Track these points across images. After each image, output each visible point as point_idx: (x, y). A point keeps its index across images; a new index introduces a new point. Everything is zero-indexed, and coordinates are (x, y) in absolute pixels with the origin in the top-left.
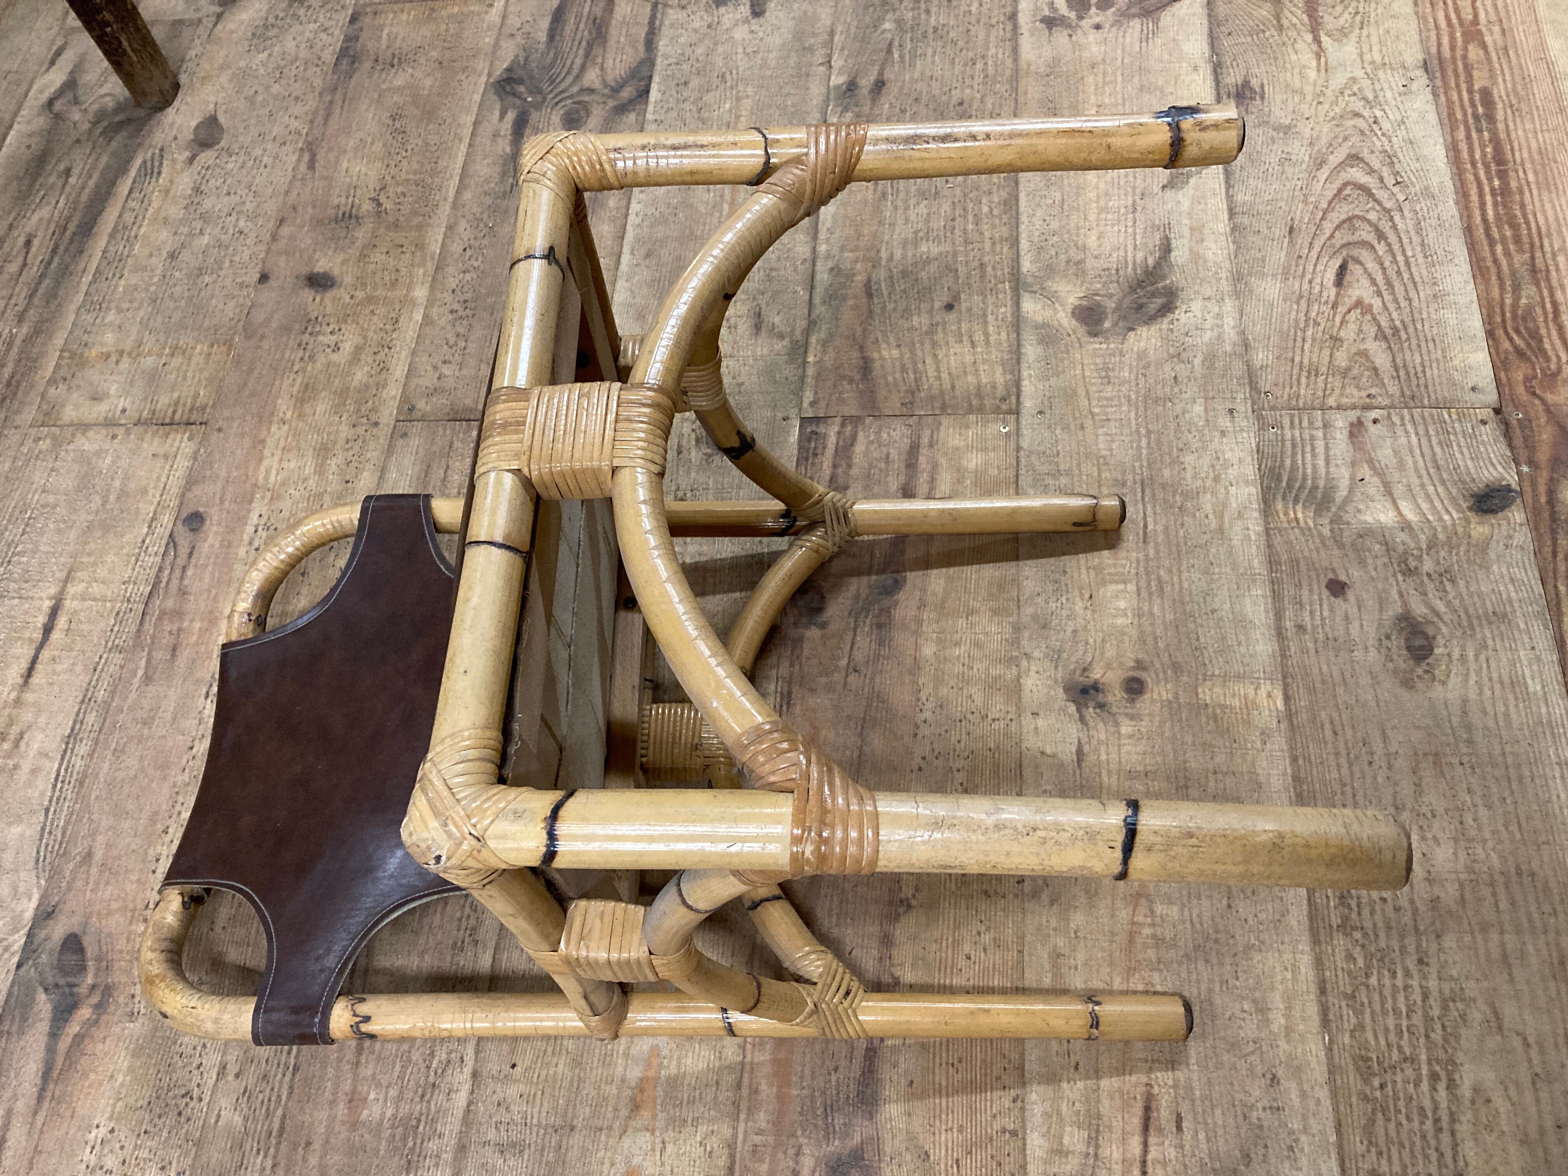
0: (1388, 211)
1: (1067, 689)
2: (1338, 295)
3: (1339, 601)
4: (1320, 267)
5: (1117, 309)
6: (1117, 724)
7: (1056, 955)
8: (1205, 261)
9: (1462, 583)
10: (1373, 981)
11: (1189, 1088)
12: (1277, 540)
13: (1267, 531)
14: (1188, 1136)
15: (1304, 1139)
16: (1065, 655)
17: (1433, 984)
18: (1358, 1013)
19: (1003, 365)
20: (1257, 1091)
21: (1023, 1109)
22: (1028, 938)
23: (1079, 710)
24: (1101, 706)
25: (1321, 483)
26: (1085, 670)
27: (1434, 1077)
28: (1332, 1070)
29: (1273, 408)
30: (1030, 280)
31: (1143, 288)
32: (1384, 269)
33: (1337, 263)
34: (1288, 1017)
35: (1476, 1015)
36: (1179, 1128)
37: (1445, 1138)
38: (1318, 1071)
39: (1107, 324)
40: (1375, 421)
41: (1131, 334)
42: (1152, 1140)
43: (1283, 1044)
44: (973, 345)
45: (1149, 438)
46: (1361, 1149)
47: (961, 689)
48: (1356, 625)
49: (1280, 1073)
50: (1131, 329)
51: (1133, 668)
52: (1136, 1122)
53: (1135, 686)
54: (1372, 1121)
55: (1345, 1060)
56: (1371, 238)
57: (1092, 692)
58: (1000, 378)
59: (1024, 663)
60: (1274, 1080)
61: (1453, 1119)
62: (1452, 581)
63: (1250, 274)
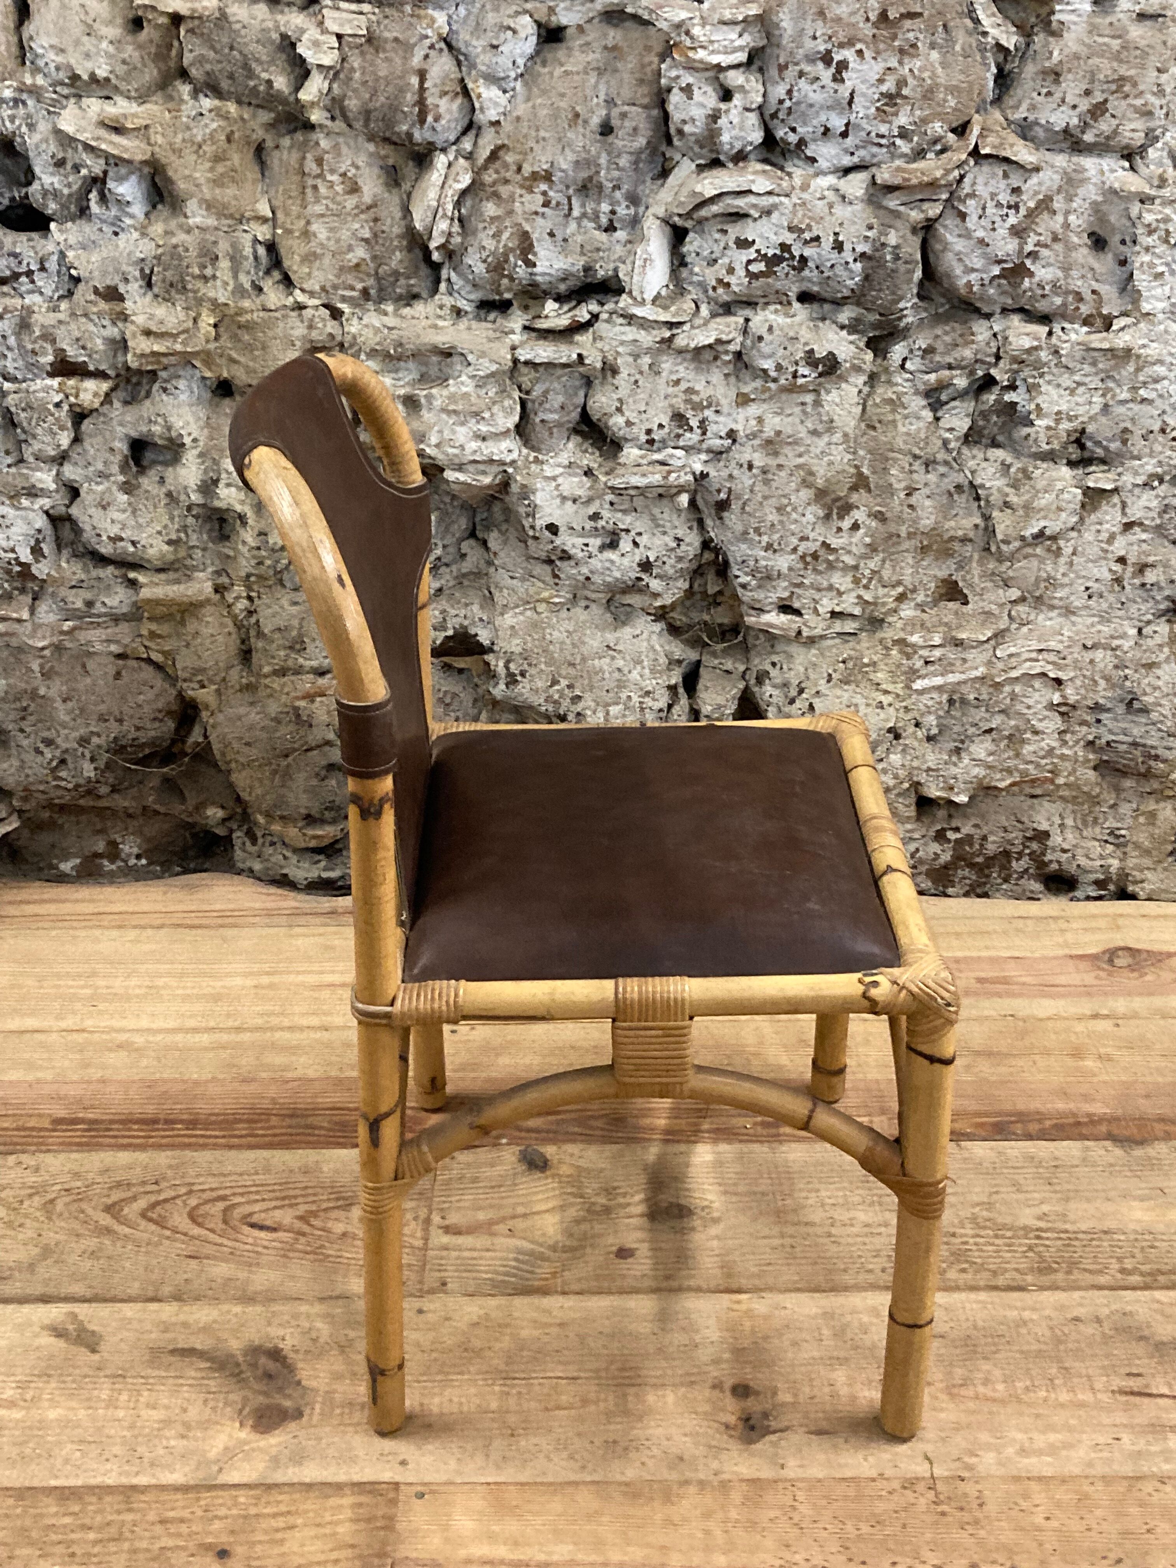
0: (190, 1192)
1: (750, 1442)
2: (288, 1231)
3: (638, 1253)
4: (250, 1240)
5: (266, 1394)
6: (783, 1404)
7: (1023, 1452)
8: (215, 1321)
9: (616, 1184)
10: (979, 1260)
11: (1103, 1367)
12: (575, 1287)
13: (564, 1293)
14: (1141, 1370)
15: (1114, 1307)
16: (714, 1443)
17: (971, 1232)
18: (1006, 1270)
19: (327, 1497)
20: (1089, 1330)
21: (1169, 1478)
22: (1015, 1473)
23: (774, 1432)
24: (766, 1415)
25: (511, 1256)
26: (727, 1427)
27: (1038, 1237)
28: (1054, 1287)
29: (421, 1282)
30: (200, 1475)
31: (241, 1372)
32: (264, 1200)
33: (247, 1229)
34: (1024, 1309)
35: (985, 1214)
36: (1139, 1375)
37: (1080, 1236)
38: (1060, 1296)
39: (287, 1403)
40: (443, 1218)
41: (304, 1383)
42: (1155, 1392)
43: (1047, 1312)
44: (292, 1527)
45: (448, 1373)
46: (1108, 1277)
47: (764, 1529)
48: (663, 1245)
49: (1069, 1316)
50: (299, 1383)
51: (722, 1391)
52: (1146, 1400)
53: (740, 1390)
54: (1085, 1270)
55: (1046, 1280)
56: (221, 1205)
57: (752, 1422)
58: (348, 1501)
59: (726, 1476)
60: (1077, 1319)
61: (1067, 1232)
62: (615, 1188)
63: (244, 1291)
